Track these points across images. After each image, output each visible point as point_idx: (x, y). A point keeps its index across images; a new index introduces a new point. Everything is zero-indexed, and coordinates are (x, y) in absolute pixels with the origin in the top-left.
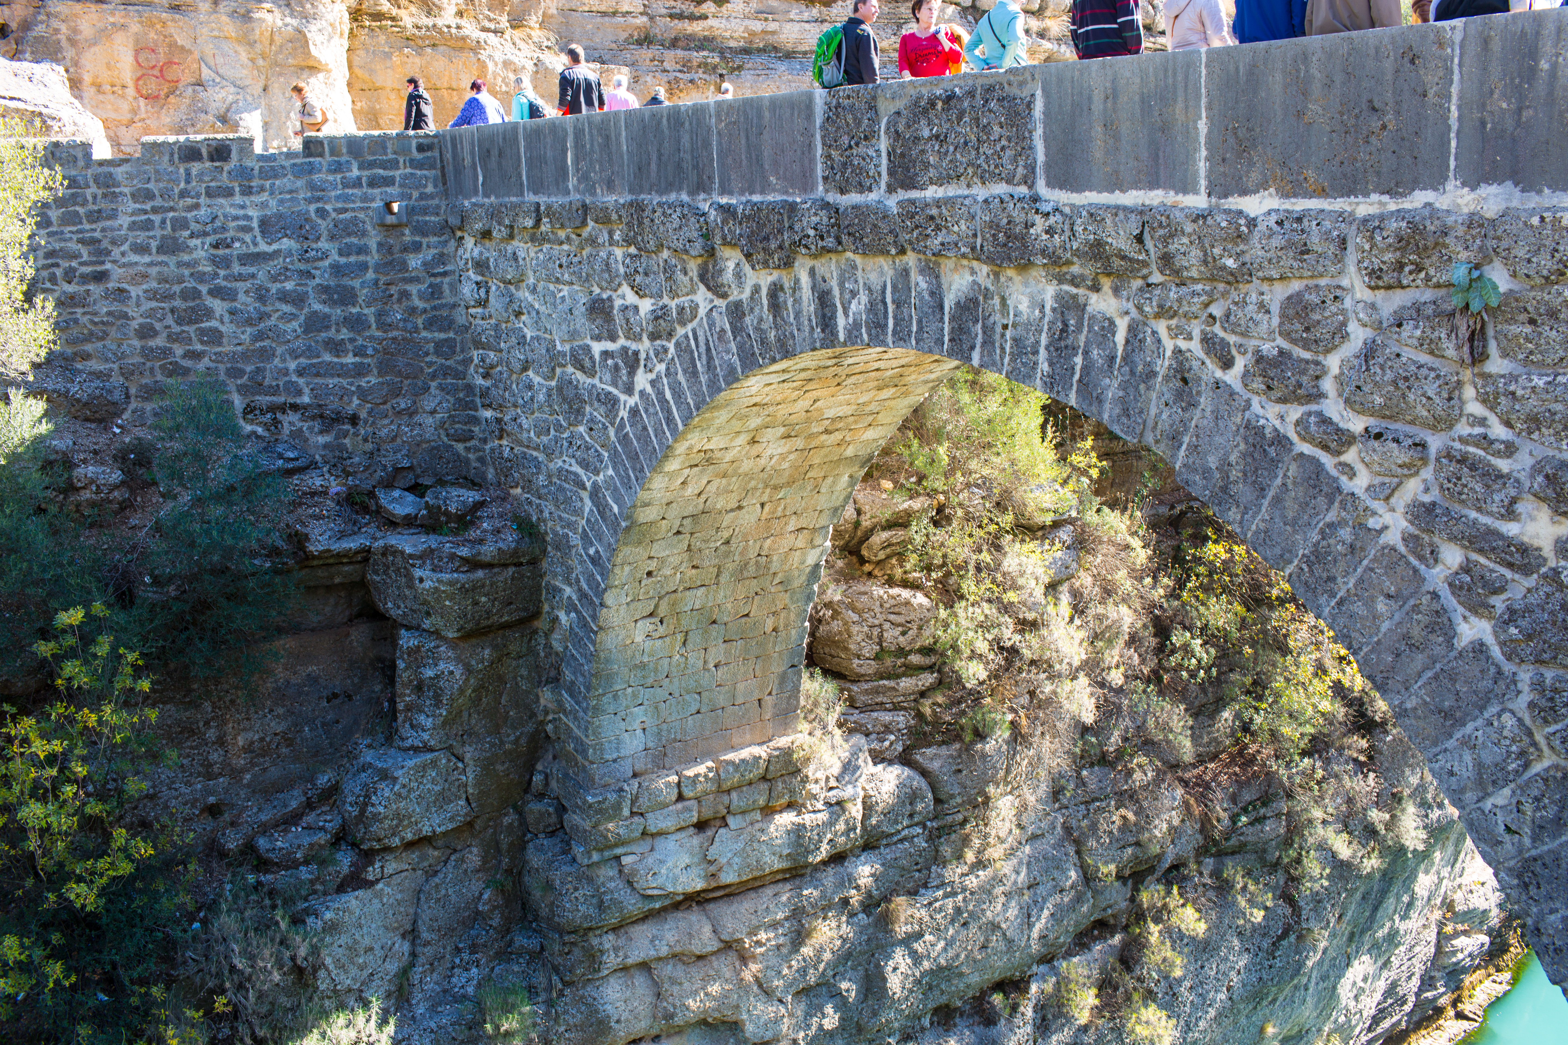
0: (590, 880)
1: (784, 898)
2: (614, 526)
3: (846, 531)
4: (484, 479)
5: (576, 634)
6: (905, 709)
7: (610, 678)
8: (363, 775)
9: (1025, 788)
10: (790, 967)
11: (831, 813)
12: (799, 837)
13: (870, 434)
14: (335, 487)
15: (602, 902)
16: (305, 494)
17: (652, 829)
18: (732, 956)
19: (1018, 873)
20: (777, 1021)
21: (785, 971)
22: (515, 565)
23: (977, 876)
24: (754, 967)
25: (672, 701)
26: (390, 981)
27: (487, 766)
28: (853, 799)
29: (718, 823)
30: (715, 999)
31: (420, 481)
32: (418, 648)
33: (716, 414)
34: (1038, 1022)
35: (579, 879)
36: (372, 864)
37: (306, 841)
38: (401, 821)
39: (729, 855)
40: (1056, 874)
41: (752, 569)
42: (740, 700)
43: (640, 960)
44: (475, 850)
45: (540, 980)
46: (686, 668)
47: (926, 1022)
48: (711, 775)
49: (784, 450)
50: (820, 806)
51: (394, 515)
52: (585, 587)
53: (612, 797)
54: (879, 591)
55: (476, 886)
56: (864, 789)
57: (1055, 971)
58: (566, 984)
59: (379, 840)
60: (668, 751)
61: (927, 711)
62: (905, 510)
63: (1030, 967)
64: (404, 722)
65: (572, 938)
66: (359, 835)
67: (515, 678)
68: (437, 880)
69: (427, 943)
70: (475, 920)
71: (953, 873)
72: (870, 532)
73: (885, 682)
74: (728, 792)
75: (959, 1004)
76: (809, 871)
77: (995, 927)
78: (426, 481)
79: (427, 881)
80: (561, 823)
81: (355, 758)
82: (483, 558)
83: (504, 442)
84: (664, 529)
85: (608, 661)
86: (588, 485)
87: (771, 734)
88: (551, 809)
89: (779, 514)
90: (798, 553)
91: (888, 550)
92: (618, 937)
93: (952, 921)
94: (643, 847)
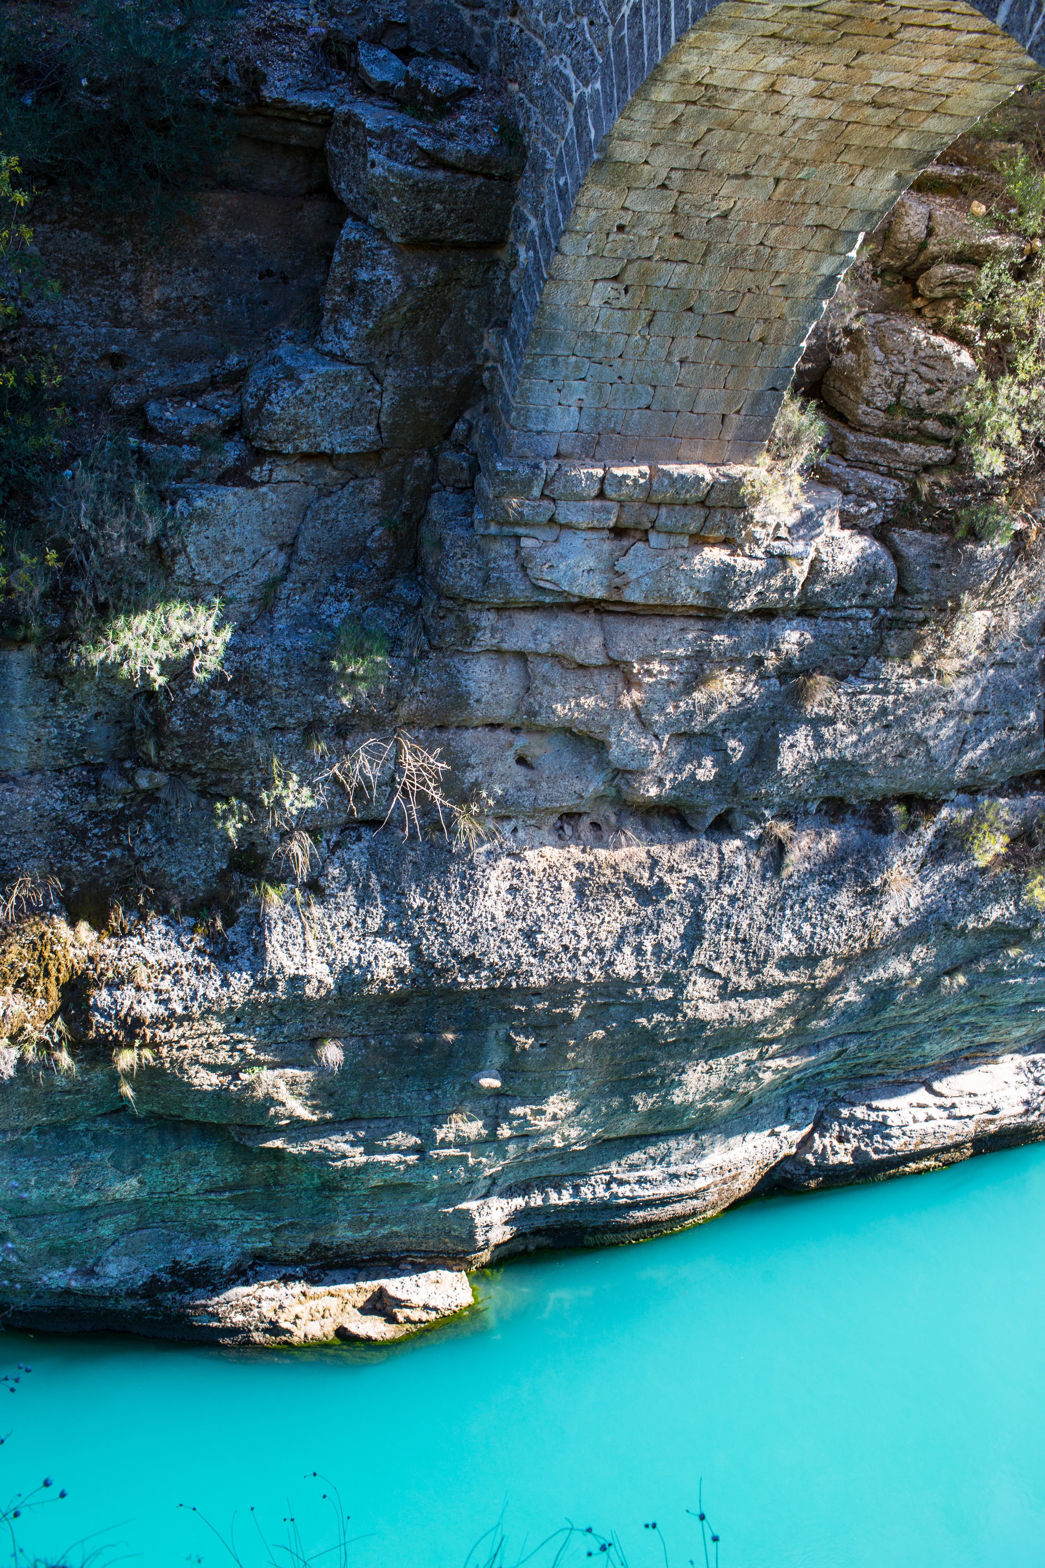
0: (481, 552)
1: (690, 636)
2: (587, 155)
3: (906, 251)
4: (485, 62)
5: (529, 277)
6: (900, 478)
7: (552, 339)
8: (272, 368)
9: (1011, 608)
10: (677, 707)
11: (769, 565)
12: (724, 578)
13: (933, 124)
14: (316, 28)
15: (488, 577)
16: (280, 25)
17: (561, 519)
18: (617, 676)
19: (968, 694)
20: (648, 754)
21: (670, 709)
22: (486, 176)
23: (919, 683)
24: (636, 695)
25: (622, 387)
26: (256, 587)
27: (407, 397)
28: (799, 558)
29: (638, 535)
30: (585, 712)
31: (413, 45)
32: (359, 244)
34: (935, 847)
35: (470, 546)
36: (261, 465)
37: (195, 420)
38: (298, 428)
39: (641, 573)
40: (1012, 709)
41: (749, 259)
42: (700, 409)
43: (516, 648)
44: (377, 483)
45: (407, 634)
46: (645, 352)
47: (813, 808)
48: (642, 481)
49: (815, 114)
50: (759, 553)
51: (369, 78)
52: (548, 223)
53: (524, 471)
54: (918, 334)
55: (370, 519)
56: (817, 550)
57: (974, 804)
58: (434, 648)
59: (270, 442)
60: (603, 441)
61: (925, 488)
62: (987, 246)
63: (947, 792)
64: (329, 323)
65: (450, 604)
66: (253, 431)
67: (462, 309)
68: (328, 501)
69: (302, 562)
70: (361, 553)
71: (893, 670)
72: (934, 260)
73: (888, 441)
74: (659, 505)
75: (854, 802)
76: (727, 617)
77: (920, 740)
78: (421, 47)
79: (318, 498)
80: (473, 481)
81: (272, 347)
82: (446, 156)
83: (517, 22)
84: (645, 176)
85: (553, 317)
86: (575, 96)
87: (726, 457)
88: (465, 464)
89: (796, 198)
90: (812, 255)
91: (948, 289)
92: (500, 618)
93: (873, 720)
94: (548, 534)
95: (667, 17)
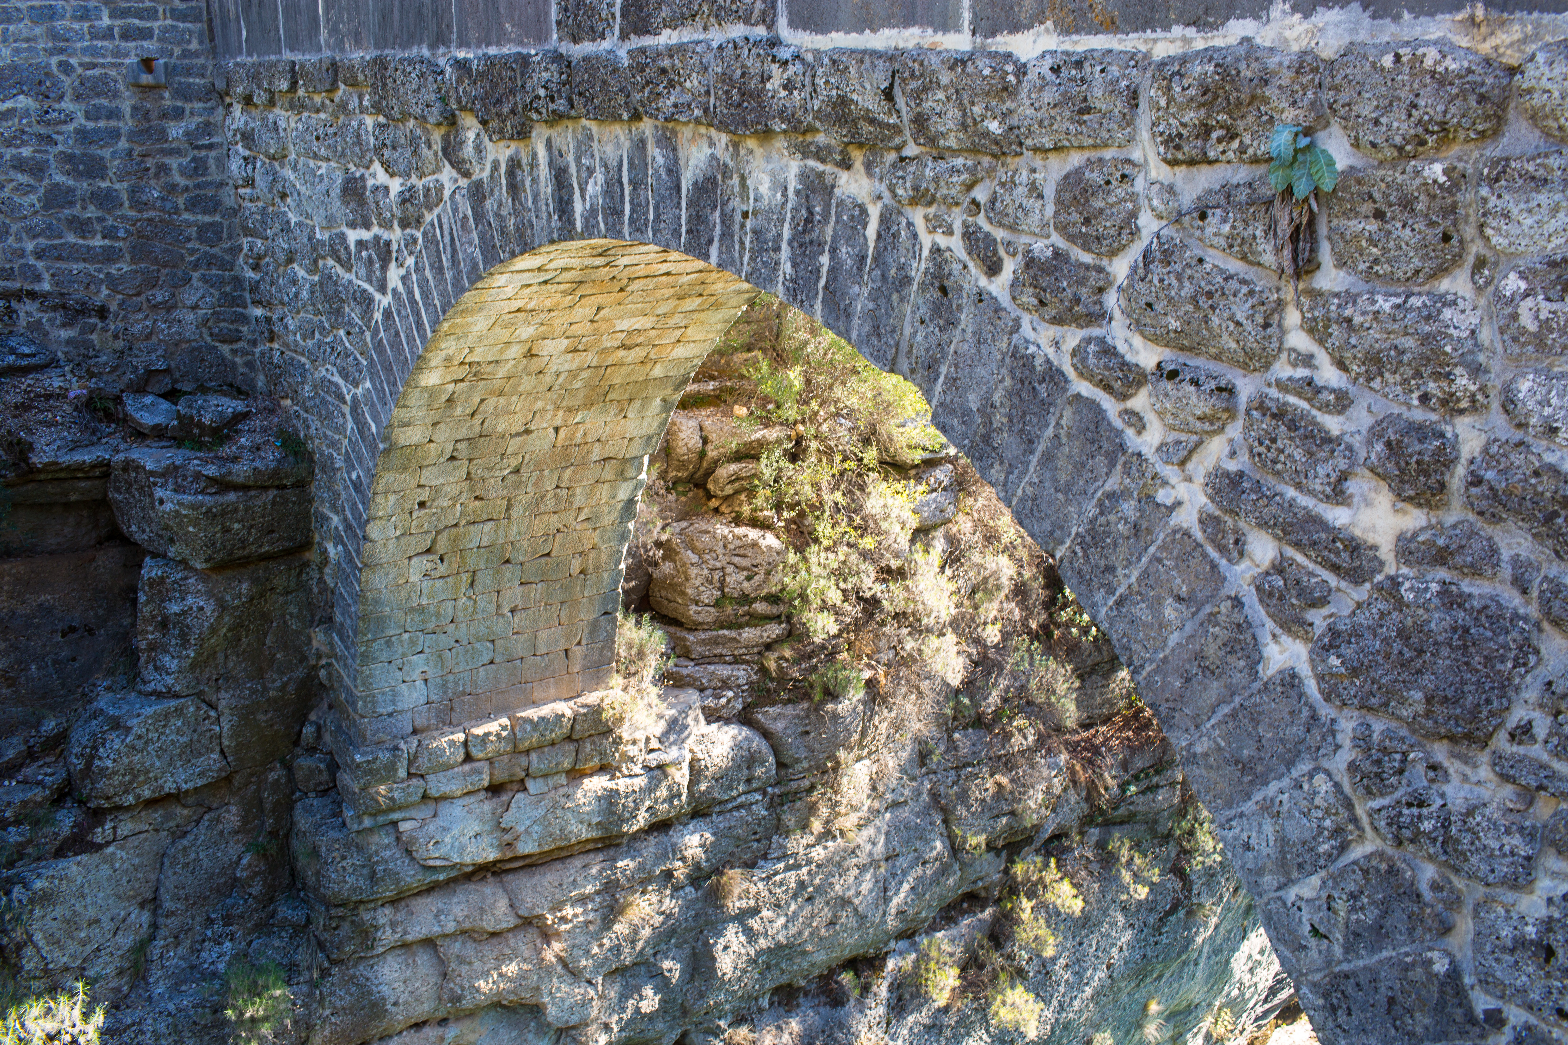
0: (360, 849)
1: (594, 871)
2: (372, 447)
3: (689, 461)
4: (253, 387)
5: (344, 570)
6: (747, 662)
7: (381, 622)
8: (94, 722)
9: (885, 751)
10: (601, 946)
11: (651, 779)
12: (611, 804)
13: (680, 352)
14: (77, 390)
15: (374, 873)
16: (38, 396)
17: (434, 793)
18: (532, 934)
19: (874, 844)
20: (586, 1003)
21: (595, 950)
22: (278, 487)
23: (826, 848)
24: (557, 946)
25: (460, 649)
26: (122, 956)
27: (246, 715)
28: (677, 763)
29: (515, 787)
30: (510, 980)
31: (178, 386)
32: (162, 580)
33: (469, 319)
34: (893, 1002)
35: (347, 846)
36: (102, 825)
37: (19, 797)
38: (135, 777)
39: (528, 823)
40: (918, 844)
41: (550, 503)
42: (542, 650)
43: (421, 936)
44: (234, 809)
45: (302, 957)
46: (475, 612)
47: (765, 1003)
48: (504, 734)
49: (574, 366)
50: (637, 769)
51: (141, 425)
52: (349, 516)
53: (384, 756)
54: (722, 530)
55: (234, 849)
56: (691, 751)
57: (915, 946)
58: (334, 962)
59: (108, 798)
60: (456, 706)
61: (772, 665)
62: (758, 440)
63: (886, 944)
64: (147, 662)
65: (340, 912)
66: (85, 792)
67: (283, 616)
68: (185, 842)
69: (170, 914)
70: (233, 887)
71: (797, 843)
72: (716, 463)
73: (726, 632)
74: (527, 752)
75: (803, 983)
76: (625, 840)
77: (845, 902)
78: (187, 387)
79: (173, 842)
80: (334, 780)
81: (90, 702)
82: (234, 478)
83: (276, 346)
84: (433, 453)
85: (376, 602)
86: (348, 398)
87: (580, 688)
88: (322, 766)
89: (578, 440)
90: (606, 486)
91: (736, 485)
92: (397, 910)
93: (795, 896)
94: (425, 812)
95: (418, 314)
